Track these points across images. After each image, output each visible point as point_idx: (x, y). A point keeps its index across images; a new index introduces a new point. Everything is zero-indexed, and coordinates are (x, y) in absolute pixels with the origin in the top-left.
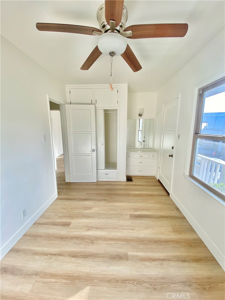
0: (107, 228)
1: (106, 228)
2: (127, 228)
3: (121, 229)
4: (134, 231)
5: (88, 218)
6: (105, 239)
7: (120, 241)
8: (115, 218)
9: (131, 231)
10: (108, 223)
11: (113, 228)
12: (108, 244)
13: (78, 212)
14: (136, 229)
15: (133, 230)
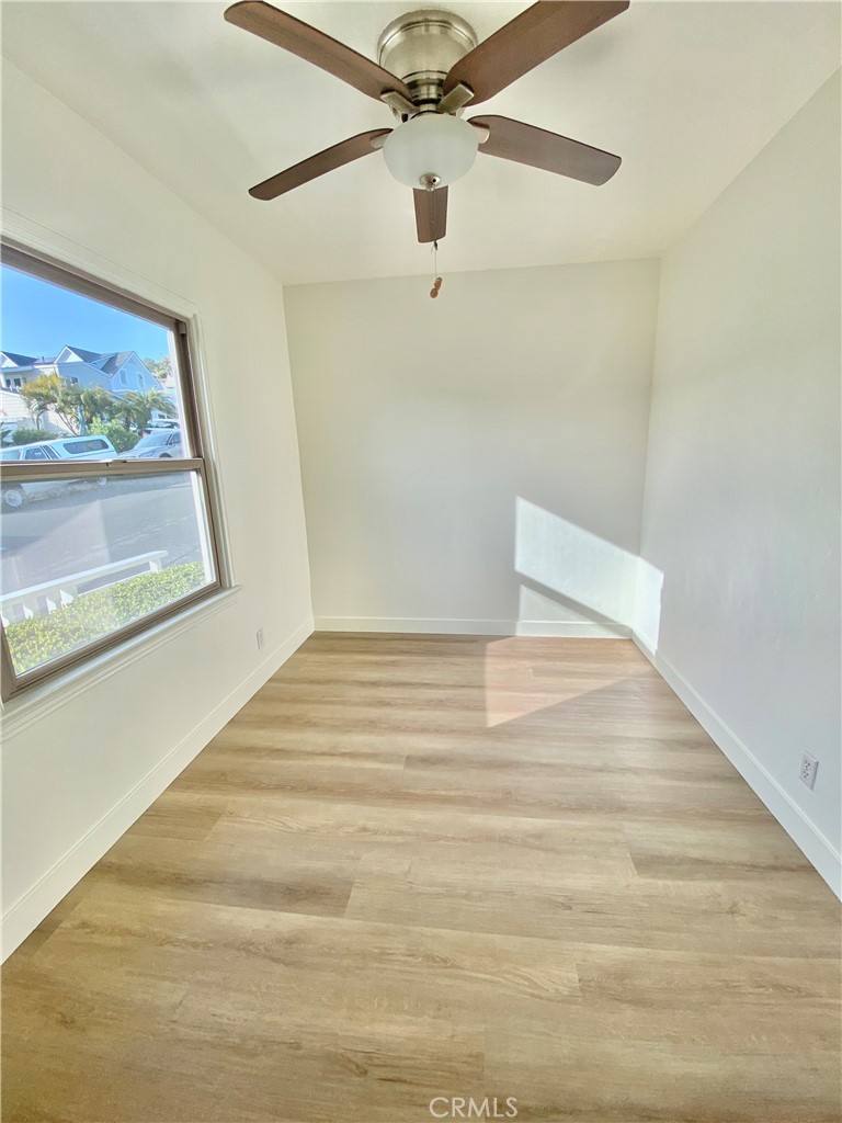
0: (464, 840)
1: (471, 840)
2: (386, 839)
3: (409, 834)
4: (361, 823)
6: (467, 802)
7: (418, 796)
8: (431, 890)
9: (371, 824)
10: (463, 863)
11: (437, 838)
12: (458, 789)
14: (350, 830)
15: (364, 829)
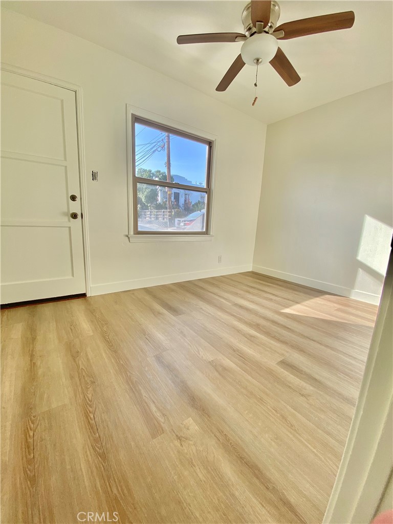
1: (227, 325)
5: (238, 350)
13: (249, 378)
